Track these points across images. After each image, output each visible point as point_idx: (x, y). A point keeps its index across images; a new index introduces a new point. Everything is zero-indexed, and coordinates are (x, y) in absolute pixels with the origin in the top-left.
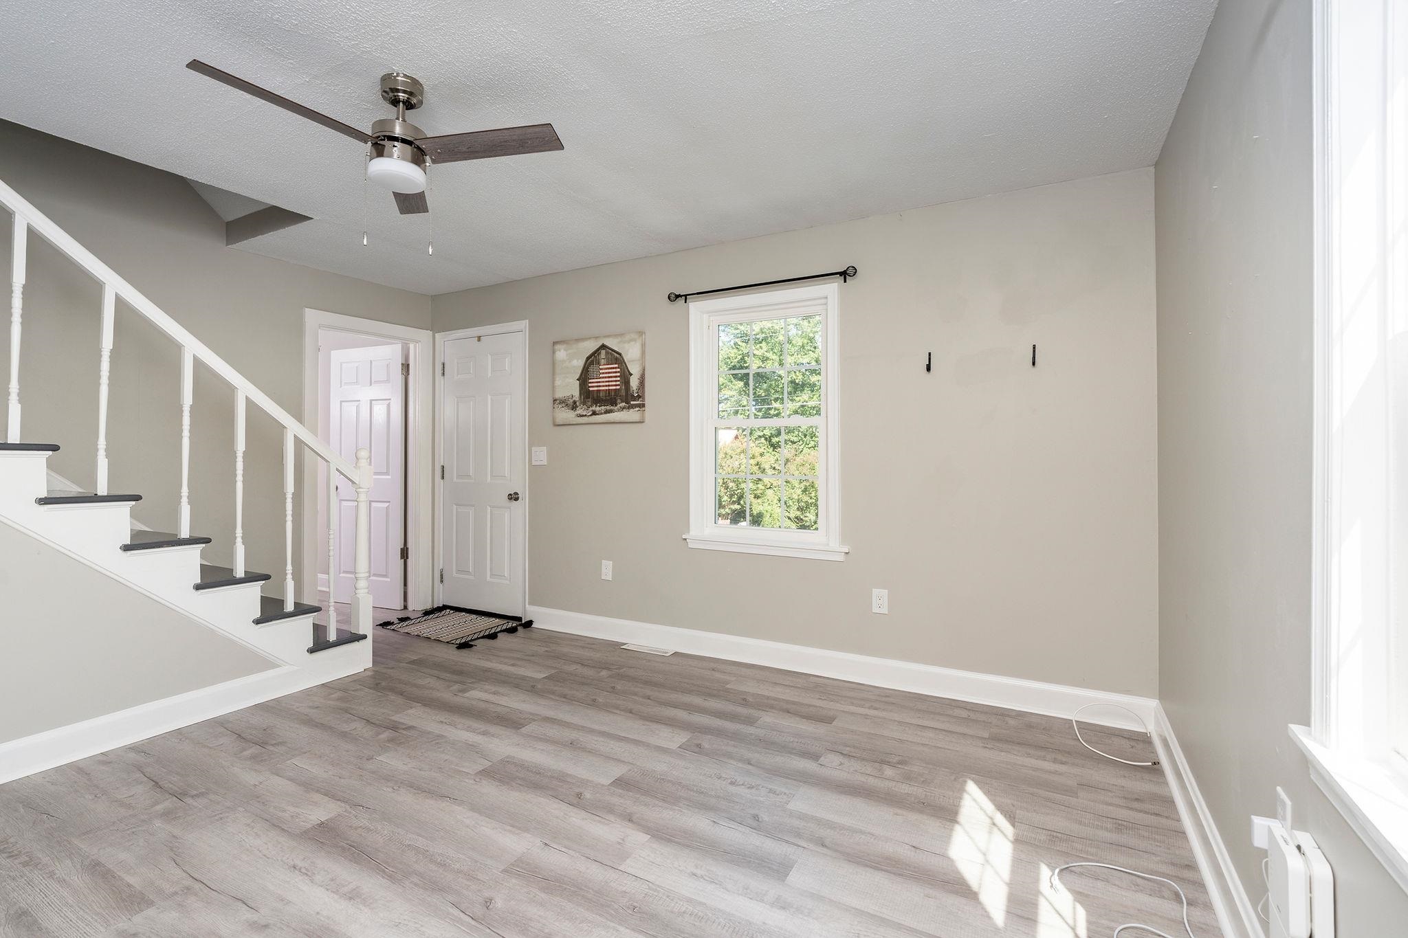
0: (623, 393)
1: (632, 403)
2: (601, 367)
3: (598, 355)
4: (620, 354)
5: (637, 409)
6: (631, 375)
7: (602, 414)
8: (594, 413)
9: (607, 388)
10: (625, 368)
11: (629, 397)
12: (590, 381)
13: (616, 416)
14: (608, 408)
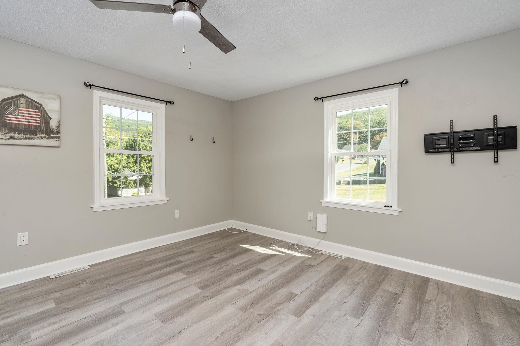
0: (43, 128)
1: (51, 135)
2: (19, 109)
3: (17, 100)
4: (40, 105)
5: (56, 139)
6: (51, 119)
7: (21, 139)
8: (12, 138)
9: (27, 123)
10: (45, 114)
11: (49, 131)
12: (7, 116)
13: (36, 141)
14: (28, 136)
